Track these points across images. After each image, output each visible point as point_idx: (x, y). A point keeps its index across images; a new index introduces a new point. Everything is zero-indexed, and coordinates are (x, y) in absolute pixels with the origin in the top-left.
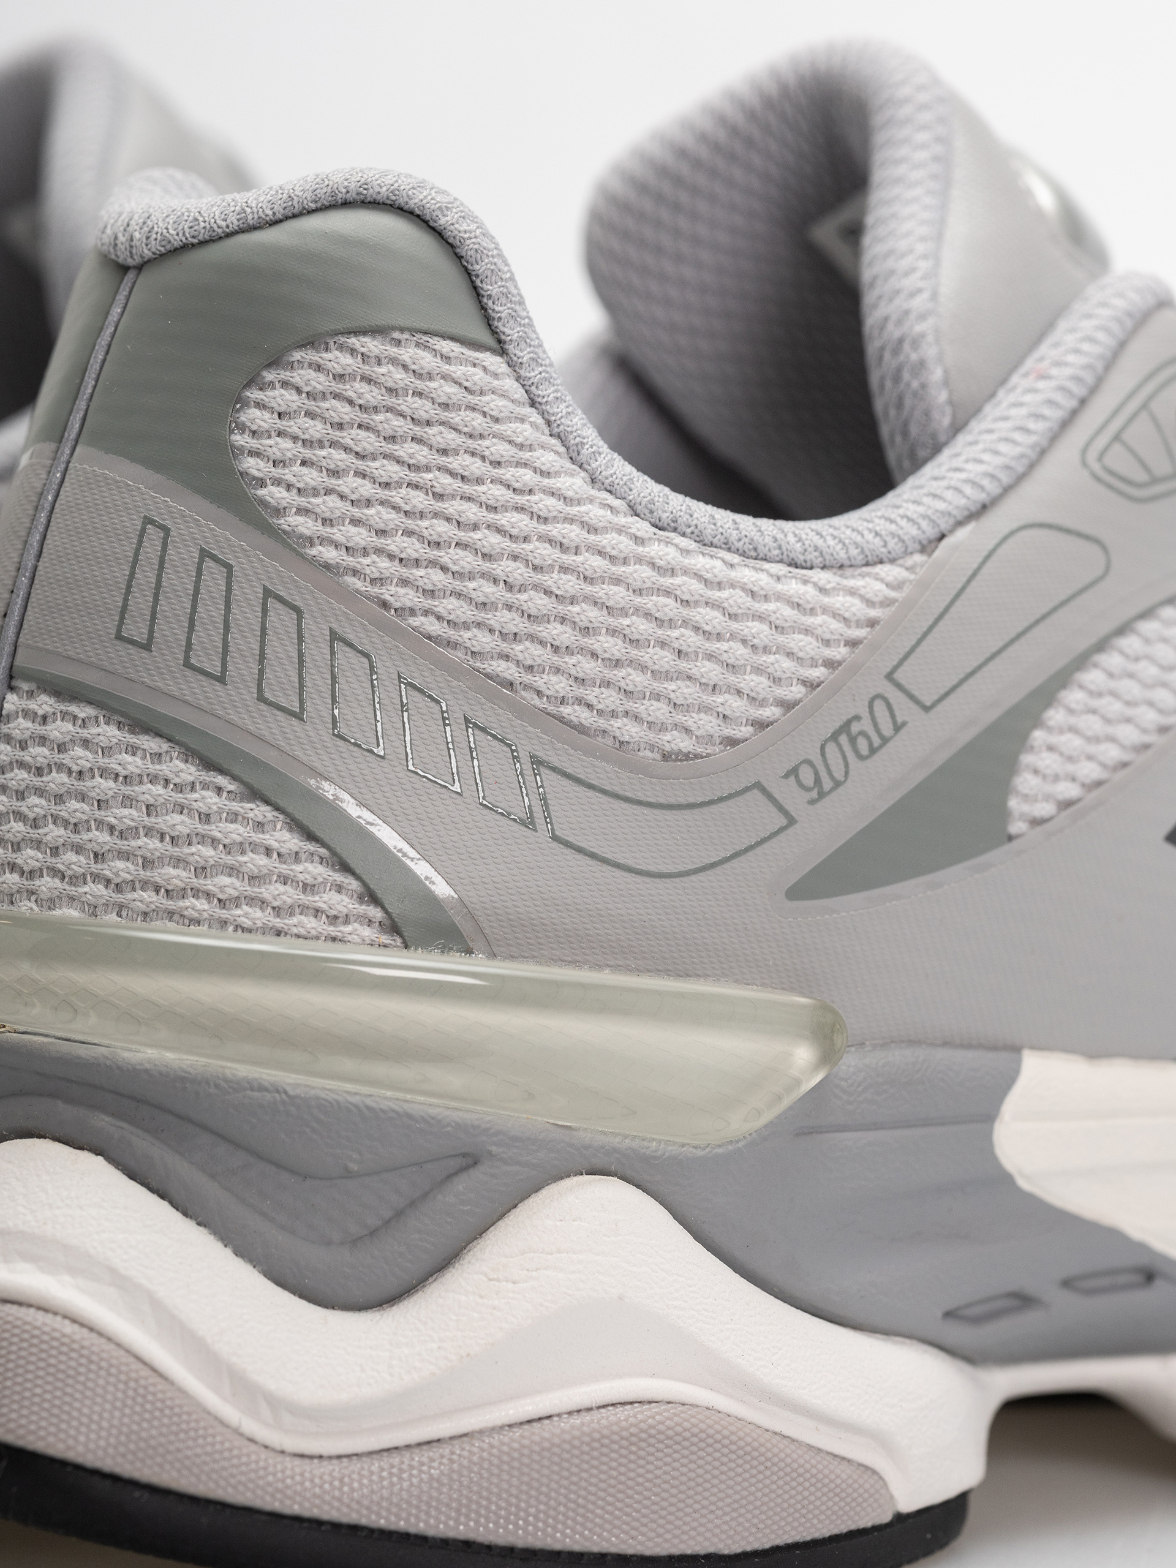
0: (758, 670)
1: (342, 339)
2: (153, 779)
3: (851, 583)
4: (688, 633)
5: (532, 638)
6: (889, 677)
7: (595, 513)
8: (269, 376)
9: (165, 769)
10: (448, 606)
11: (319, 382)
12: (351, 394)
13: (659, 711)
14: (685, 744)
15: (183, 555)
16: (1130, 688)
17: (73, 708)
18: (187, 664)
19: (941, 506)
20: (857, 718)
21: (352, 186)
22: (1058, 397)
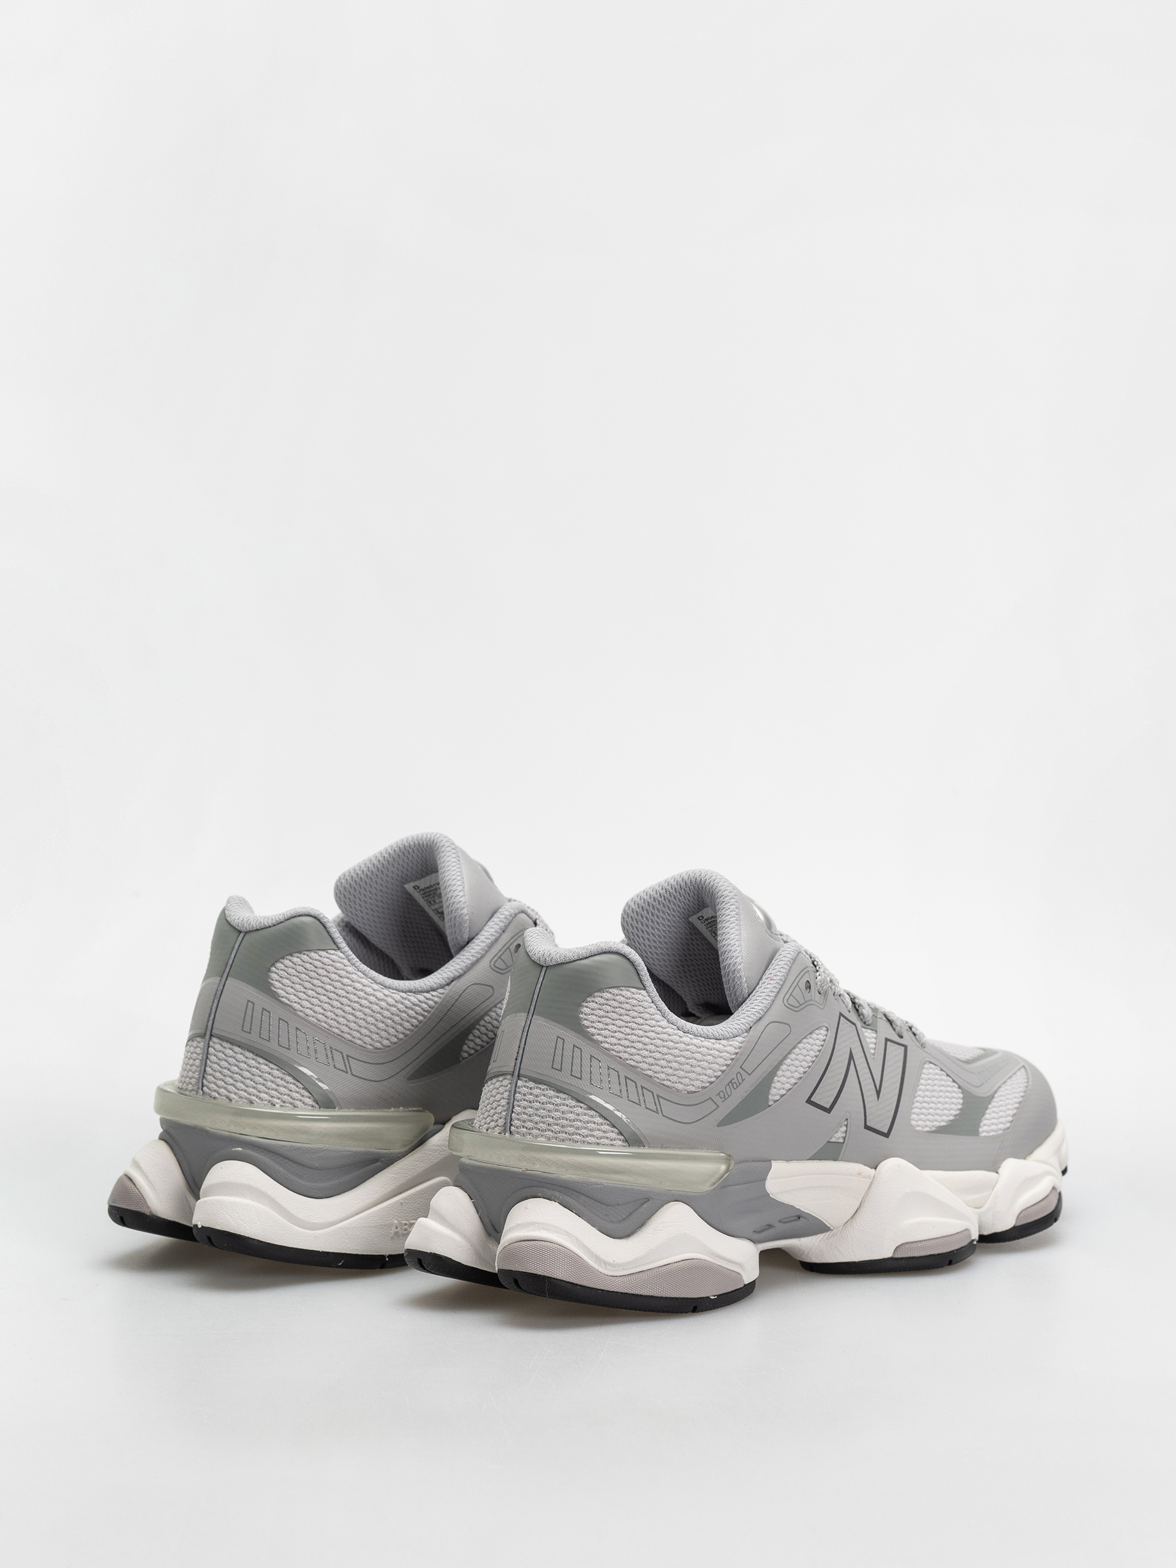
0: (710, 1069)
1: (607, 990)
2: (564, 1105)
3: (730, 1043)
4: (694, 1060)
5: (656, 1064)
6: (741, 1067)
7: (670, 1031)
8: (589, 999)
9: (567, 1102)
10: (637, 1057)
11: (602, 1001)
12: (610, 1004)
13: (687, 1081)
14: (693, 1089)
15: (568, 1047)
16: (797, 1063)
17: (540, 1086)
18: (571, 1075)
19: (751, 1019)
20: (734, 1079)
21: (607, 948)
22: (776, 985)
